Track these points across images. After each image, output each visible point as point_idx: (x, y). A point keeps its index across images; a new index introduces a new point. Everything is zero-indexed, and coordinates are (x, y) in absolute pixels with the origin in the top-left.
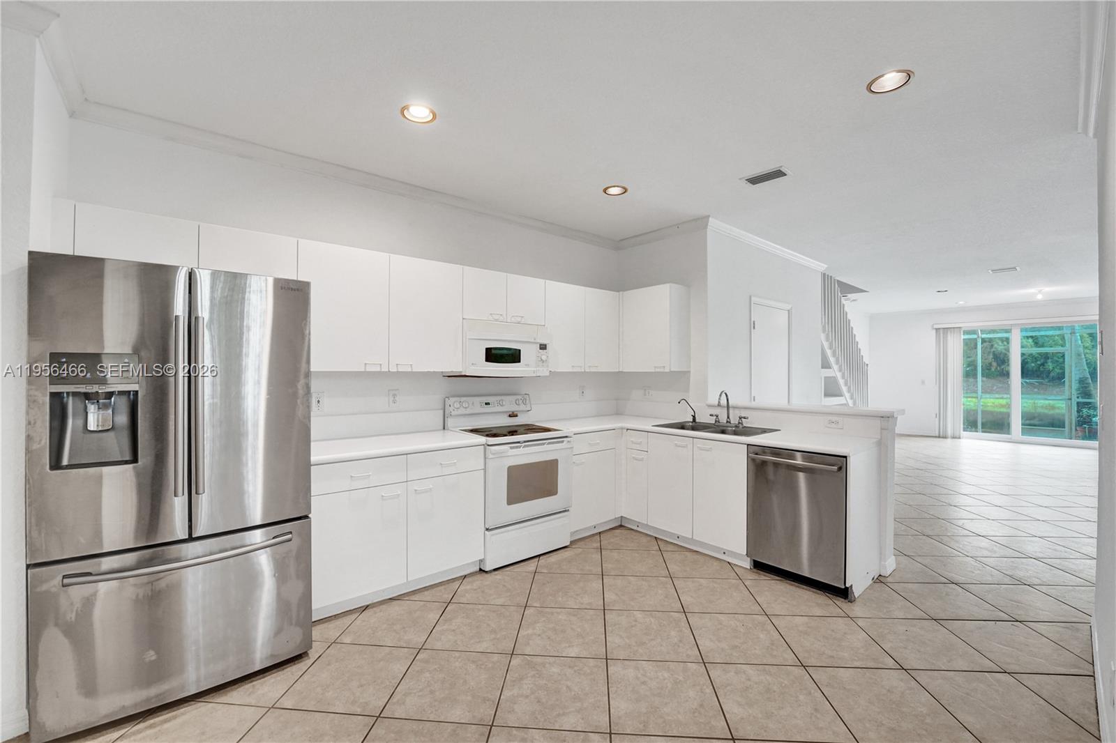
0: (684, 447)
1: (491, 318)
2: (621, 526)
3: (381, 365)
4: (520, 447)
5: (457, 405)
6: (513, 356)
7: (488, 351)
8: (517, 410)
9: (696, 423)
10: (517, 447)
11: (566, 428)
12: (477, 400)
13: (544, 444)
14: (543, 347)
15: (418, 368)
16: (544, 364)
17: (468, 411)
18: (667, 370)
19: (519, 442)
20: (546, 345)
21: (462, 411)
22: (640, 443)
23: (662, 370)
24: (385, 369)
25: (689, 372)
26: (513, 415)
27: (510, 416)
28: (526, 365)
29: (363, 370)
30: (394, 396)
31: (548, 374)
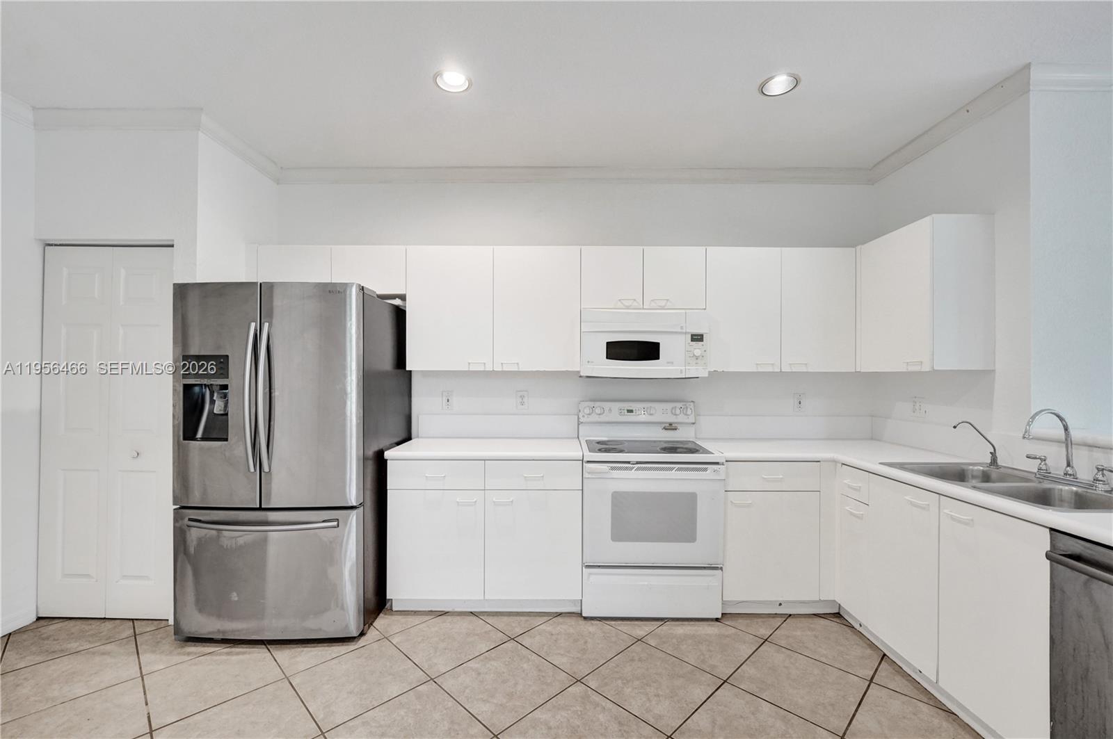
0: (924, 508)
1: (619, 305)
2: (838, 615)
3: (485, 364)
4: (632, 469)
5: (587, 411)
6: (648, 351)
7: (610, 345)
8: (676, 421)
9: (998, 467)
10: (626, 469)
11: (719, 451)
12: (616, 406)
13: (671, 469)
14: (697, 338)
15: (524, 367)
16: (699, 361)
17: (603, 418)
18: (926, 368)
19: (629, 462)
20: (702, 336)
21: (594, 418)
22: (857, 490)
23: (916, 368)
24: (489, 368)
25: (994, 371)
26: (671, 427)
27: (665, 429)
28: (668, 363)
29: (467, 369)
30: (522, 397)
31: (707, 375)
